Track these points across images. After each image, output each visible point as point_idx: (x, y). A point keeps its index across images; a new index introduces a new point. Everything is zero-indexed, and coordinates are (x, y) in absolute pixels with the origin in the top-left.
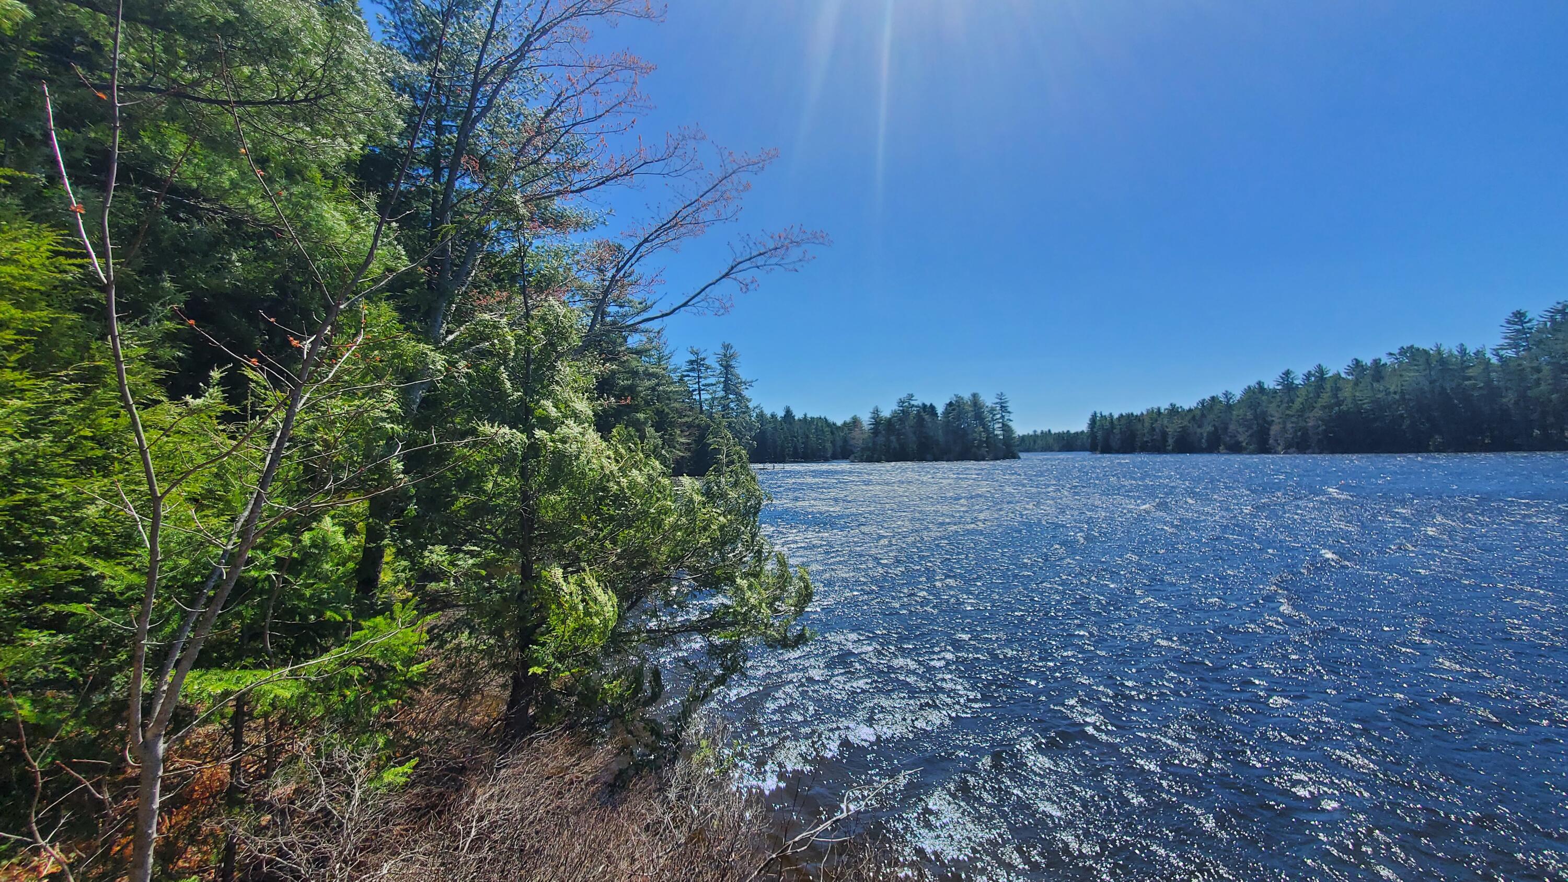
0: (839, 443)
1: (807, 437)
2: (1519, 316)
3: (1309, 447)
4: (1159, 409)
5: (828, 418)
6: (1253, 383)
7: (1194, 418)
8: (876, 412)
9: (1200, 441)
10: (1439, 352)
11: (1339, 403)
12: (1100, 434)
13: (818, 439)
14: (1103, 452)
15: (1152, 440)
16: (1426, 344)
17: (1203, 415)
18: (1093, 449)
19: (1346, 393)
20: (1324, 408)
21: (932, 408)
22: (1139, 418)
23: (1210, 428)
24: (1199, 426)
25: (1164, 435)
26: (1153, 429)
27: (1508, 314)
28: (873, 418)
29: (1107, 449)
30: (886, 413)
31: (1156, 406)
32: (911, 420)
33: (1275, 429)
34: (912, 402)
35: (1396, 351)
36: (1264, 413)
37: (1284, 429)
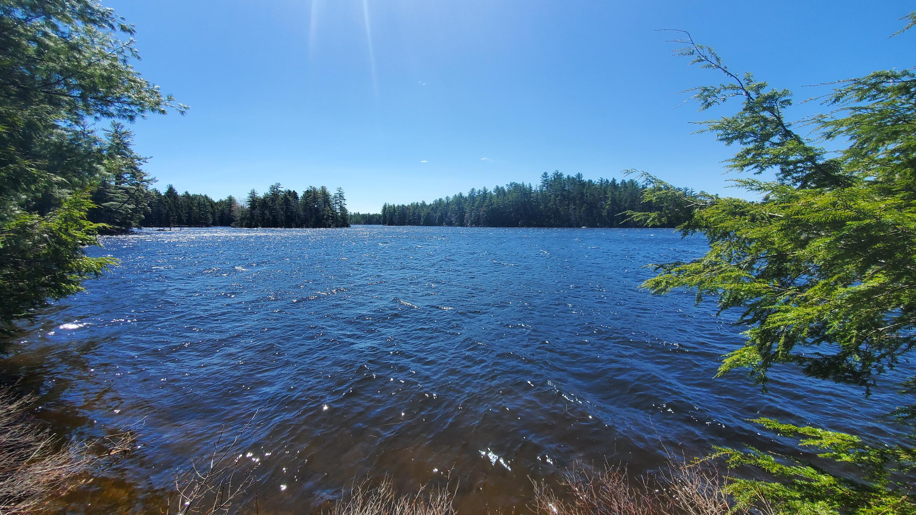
0: (218, 214)
1: (191, 208)
2: (546, 174)
3: (480, 224)
4: (417, 203)
5: (208, 196)
6: (457, 194)
7: (433, 208)
8: (253, 193)
9: (435, 220)
10: (523, 185)
11: (492, 205)
12: (387, 216)
13: (200, 211)
14: (389, 225)
15: (414, 219)
16: (519, 182)
17: (437, 207)
18: (384, 223)
19: (494, 200)
20: (486, 206)
21: (295, 194)
22: (408, 208)
23: (440, 214)
24: (435, 213)
25: (419, 217)
26: (414, 213)
27: (542, 173)
28: (251, 197)
29: (391, 223)
30: (261, 194)
31: (416, 202)
32: (279, 201)
33: (467, 215)
34: (279, 189)
35: (509, 184)
36: (463, 208)
37: (471, 216)
